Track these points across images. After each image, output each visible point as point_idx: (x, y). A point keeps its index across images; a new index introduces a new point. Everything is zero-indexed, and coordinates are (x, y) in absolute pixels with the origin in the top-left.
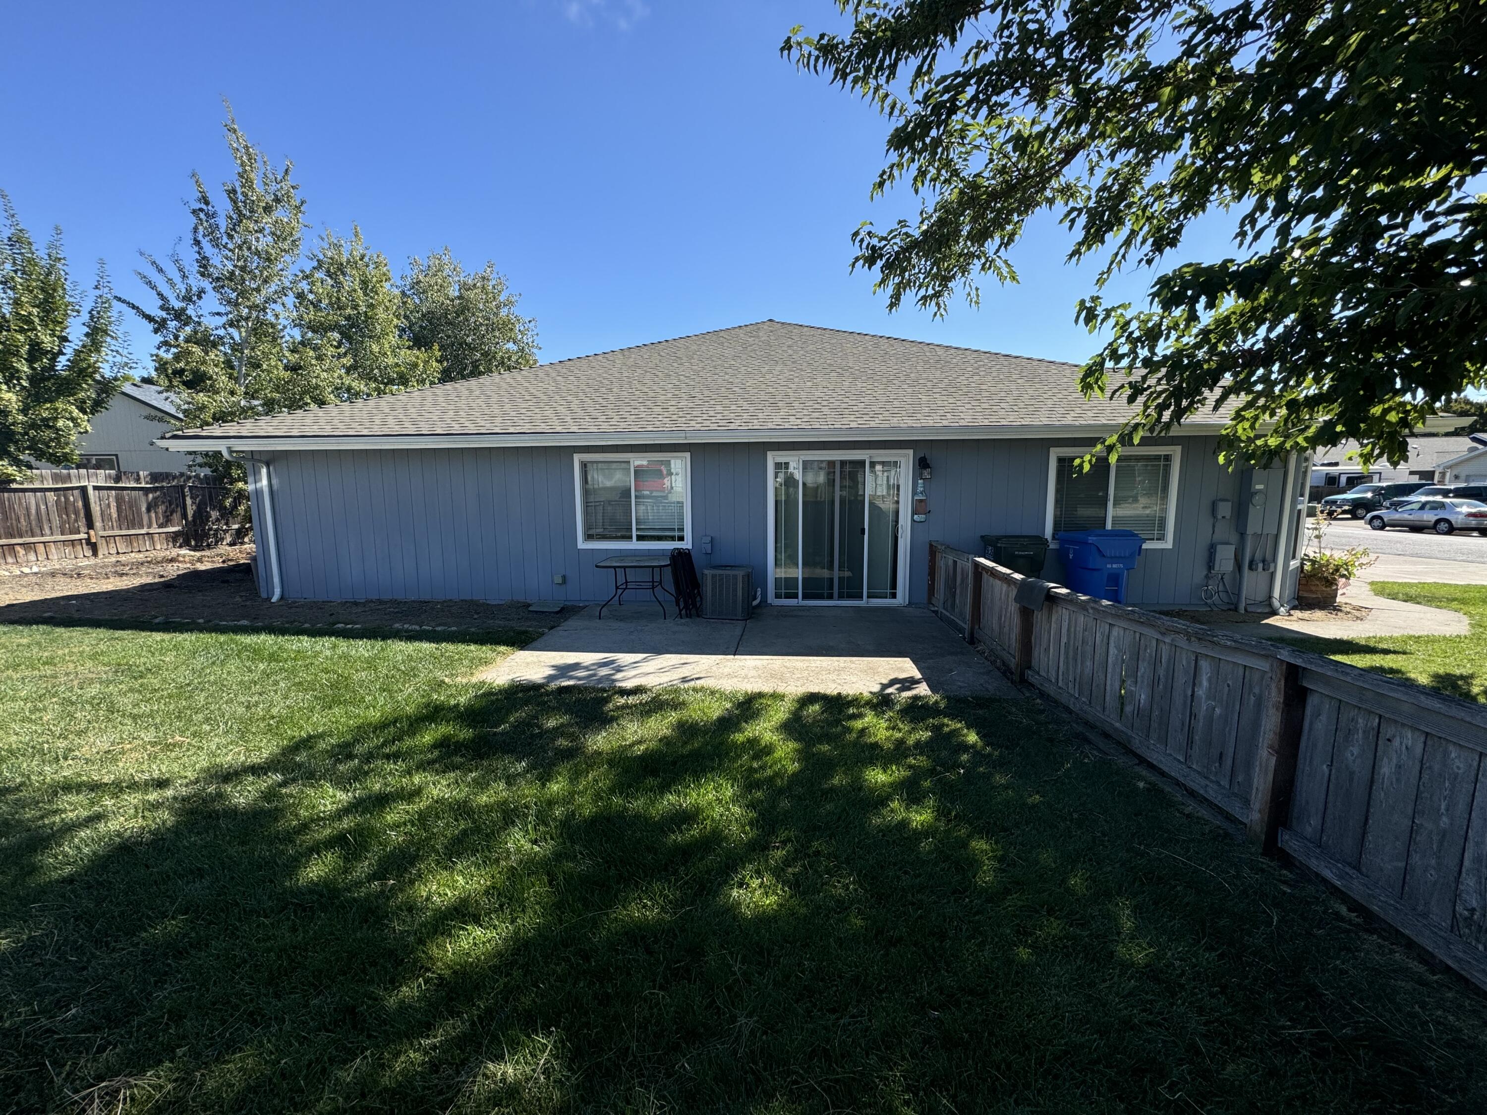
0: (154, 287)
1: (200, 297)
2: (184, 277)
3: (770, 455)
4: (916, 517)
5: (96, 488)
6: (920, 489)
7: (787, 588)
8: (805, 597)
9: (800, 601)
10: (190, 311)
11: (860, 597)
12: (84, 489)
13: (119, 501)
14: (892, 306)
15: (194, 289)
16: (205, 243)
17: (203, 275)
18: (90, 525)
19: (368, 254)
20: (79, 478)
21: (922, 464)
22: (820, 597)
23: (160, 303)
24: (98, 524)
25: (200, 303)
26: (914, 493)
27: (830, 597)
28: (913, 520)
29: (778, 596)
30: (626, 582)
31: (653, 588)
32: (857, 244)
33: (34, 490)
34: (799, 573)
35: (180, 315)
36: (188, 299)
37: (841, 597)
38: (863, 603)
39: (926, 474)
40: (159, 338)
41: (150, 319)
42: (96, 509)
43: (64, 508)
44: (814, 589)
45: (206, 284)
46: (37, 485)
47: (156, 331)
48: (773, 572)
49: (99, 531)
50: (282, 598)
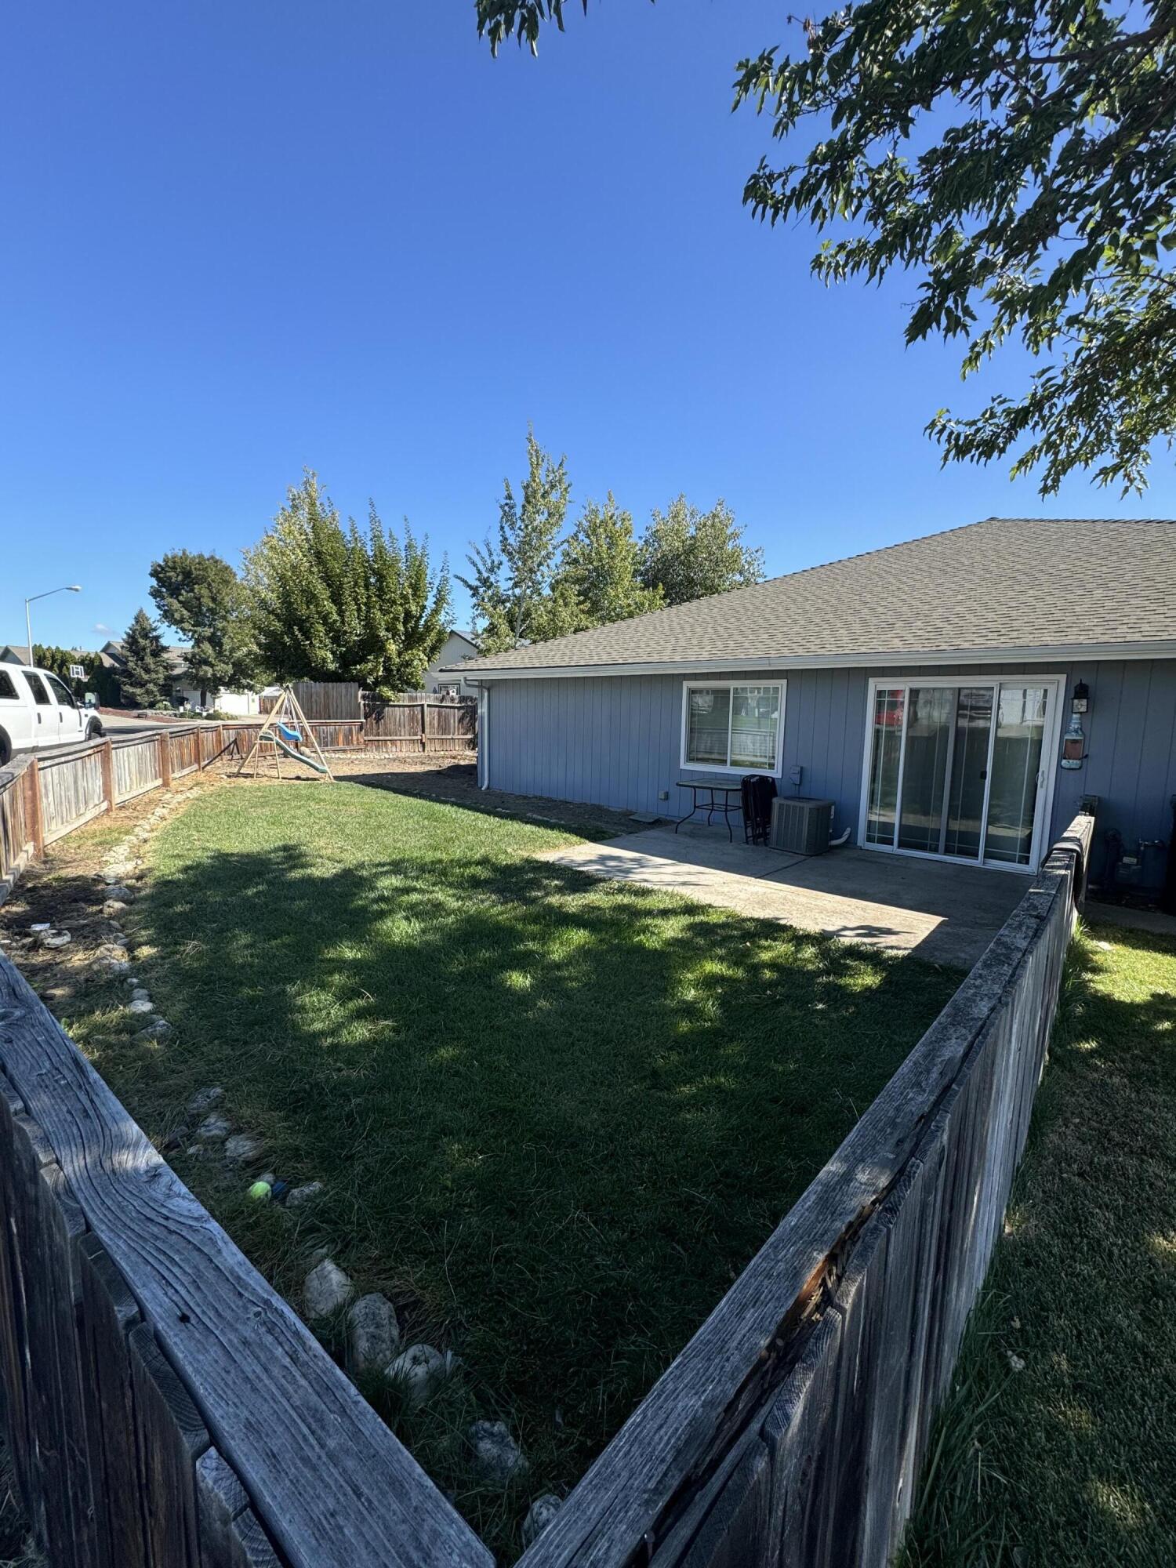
0: (475, 565)
1: (499, 568)
2: (491, 554)
3: (872, 682)
4: (1064, 762)
5: (429, 706)
6: (1074, 726)
7: (882, 832)
8: (901, 845)
9: (894, 849)
10: (492, 579)
11: (975, 855)
12: (422, 706)
13: (440, 714)
14: (1045, 490)
15: (496, 563)
16: (507, 529)
17: (503, 551)
18: (423, 732)
19: (617, 513)
20: (421, 698)
21: (1080, 691)
22: (922, 847)
23: (477, 575)
24: (427, 730)
25: (499, 572)
26: (1064, 730)
27: (935, 850)
28: (1059, 766)
29: (870, 839)
30: (713, 804)
31: (726, 811)
32: (935, 437)
33: (399, 706)
34: (894, 818)
35: (485, 582)
36: (491, 570)
37: (948, 851)
38: (977, 863)
39: (1081, 705)
40: (474, 600)
41: (470, 587)
42: (427, 719)
43: (412, 718)
44: (912, 838)
45: (504, 558)
46: (401, 703)
47: (473, 595)
48: (867, 815)
49: (428, 735)
50: (488, 788)
